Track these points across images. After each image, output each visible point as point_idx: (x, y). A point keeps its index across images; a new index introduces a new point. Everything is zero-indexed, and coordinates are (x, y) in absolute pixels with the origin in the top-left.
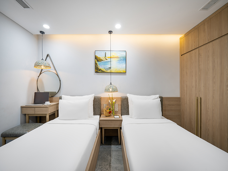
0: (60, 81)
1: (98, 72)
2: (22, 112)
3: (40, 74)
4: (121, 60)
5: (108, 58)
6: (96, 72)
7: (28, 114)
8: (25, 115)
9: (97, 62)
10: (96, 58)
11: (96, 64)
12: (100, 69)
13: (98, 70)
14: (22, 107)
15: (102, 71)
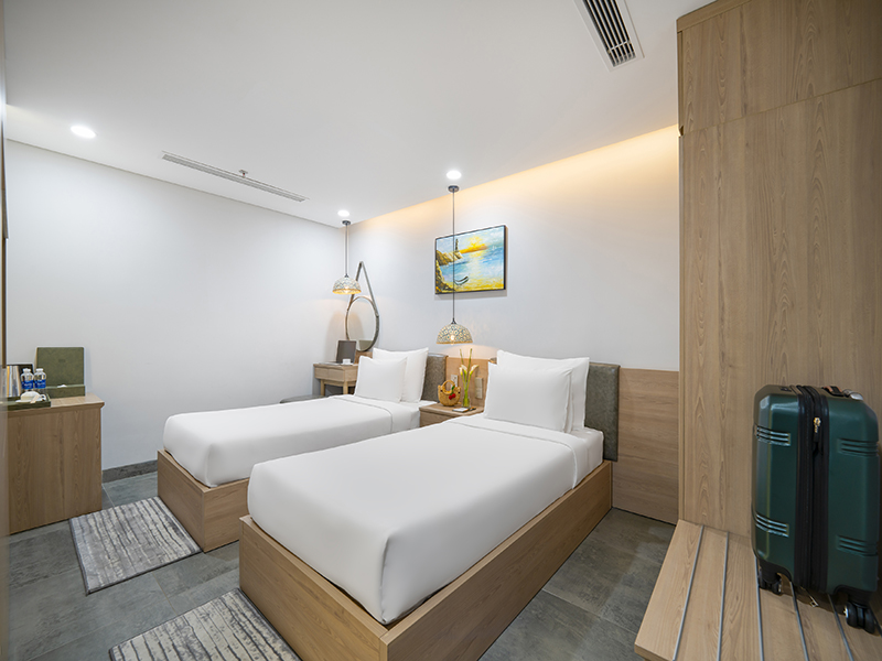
0: (377, 317)
1: (441, 293)
2: (315, 374)
3: (351, 303)
4: (492, 253)
5: (463, 253)
6: (438, 293)
7: (324, 380)
8: (320, 380)
9: (439, 268)
10: (437, 256)
11: (437, 272)
12: (446, 285)
13: (441, 289)
14: (315, 366)
15: (449, 289)
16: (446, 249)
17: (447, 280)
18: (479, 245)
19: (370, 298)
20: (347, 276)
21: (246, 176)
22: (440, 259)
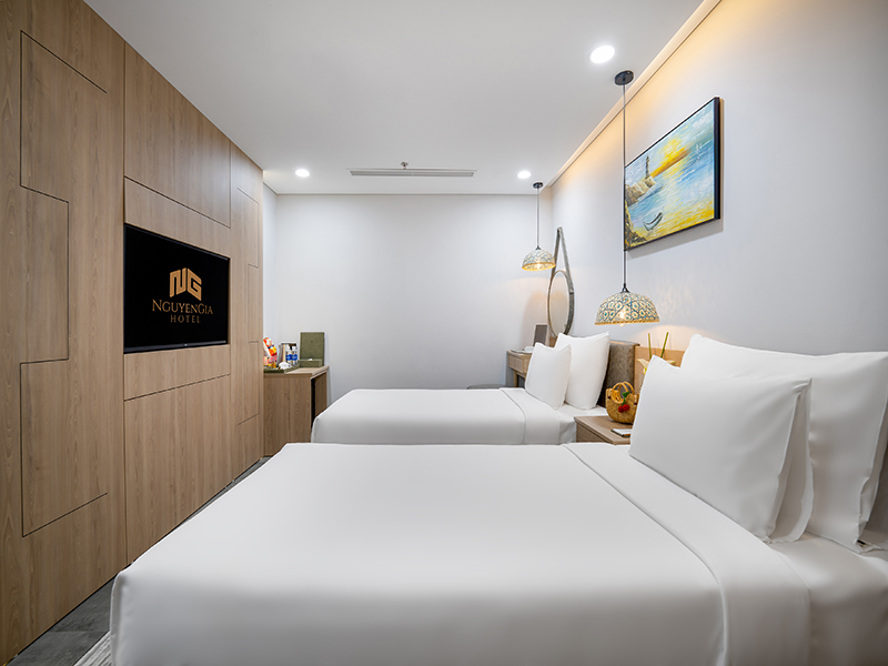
0: (572, 294)
1: (631, 248)
3: (552, 278)
6: (627, 249)
8: (512, 369)
9: (628, 211)
10: (626, 194)
11: (626, 217)
12: (635, 235)
13: (630, 242)
14: (508, 354)
15: (640, 239)
16: (635, 181)
17: (638, 228)
18: (675, 154)
19: (565, 270)
20: (538, 248)
21: (407, 167)
22: (629, 198)
